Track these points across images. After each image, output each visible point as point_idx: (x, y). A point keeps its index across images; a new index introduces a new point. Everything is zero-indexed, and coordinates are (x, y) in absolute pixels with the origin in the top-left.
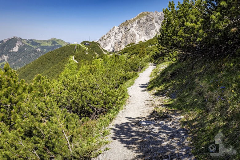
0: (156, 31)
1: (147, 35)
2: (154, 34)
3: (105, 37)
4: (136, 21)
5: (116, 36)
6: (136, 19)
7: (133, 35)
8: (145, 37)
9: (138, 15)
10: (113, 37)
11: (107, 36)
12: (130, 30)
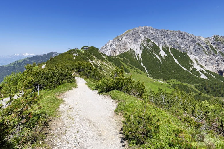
0: (142, 40)
1: (136, 43)
2: (140, 42)
3: (104, 48)
4: (125, 35)
5: (112, 46)
6: (125, 34)
7: (125, 43)
8: (134, 44)
9: (126, 32)
10: (109, 47)
11: (105, 47)
12: (122, 40)
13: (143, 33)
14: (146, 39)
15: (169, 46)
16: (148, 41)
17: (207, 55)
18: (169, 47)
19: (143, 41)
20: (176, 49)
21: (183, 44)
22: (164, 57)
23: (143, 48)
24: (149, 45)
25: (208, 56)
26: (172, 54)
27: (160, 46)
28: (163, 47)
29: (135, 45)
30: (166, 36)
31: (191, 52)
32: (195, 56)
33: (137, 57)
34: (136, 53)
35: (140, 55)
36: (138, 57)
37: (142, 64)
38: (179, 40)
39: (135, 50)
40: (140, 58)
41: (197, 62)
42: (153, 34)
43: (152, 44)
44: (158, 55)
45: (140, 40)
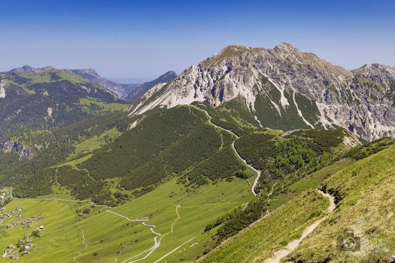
1: (246, 83)
4: (225, 61)
5: (200, 81)
10: (194, 82)
12: (225, 79)
13: (256, 65)
14: (261, 77)
15: (293, 89)
16: (264, 80)
17: (340, 104)
18: (293, 91)
19: (257, 80)
20: (302, 94)
21: (312, 87)
22: (285, 108)
23: (257, 93)
24: (265, 88)
25: (341, 106)
26: (297, 102)
27: (281, 88)
28: (285, 90)
29: (245, 88)
30: (291, 72)
31: (321, 99)
32: (325, 106)
33: (248, 107)
34: (247, 101)
35: (253, 105)
36: (251, 107)
37: (256, 118)
38: (308, 80)
39: (246, 97)
40: (253, 108)
41: (326, 113)
42: (272, 68)
43: (270, 85)
44: (278, 104)
45: (252, 78)
